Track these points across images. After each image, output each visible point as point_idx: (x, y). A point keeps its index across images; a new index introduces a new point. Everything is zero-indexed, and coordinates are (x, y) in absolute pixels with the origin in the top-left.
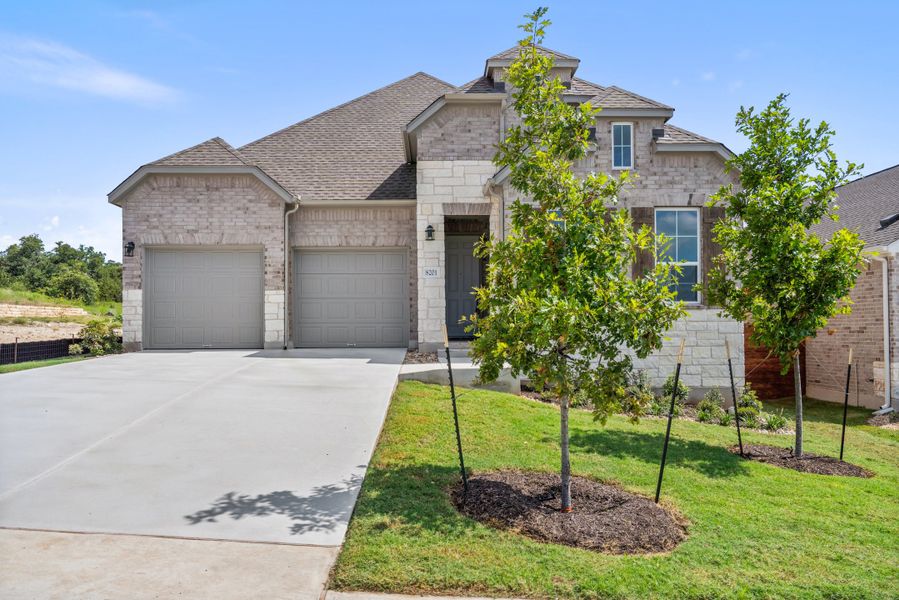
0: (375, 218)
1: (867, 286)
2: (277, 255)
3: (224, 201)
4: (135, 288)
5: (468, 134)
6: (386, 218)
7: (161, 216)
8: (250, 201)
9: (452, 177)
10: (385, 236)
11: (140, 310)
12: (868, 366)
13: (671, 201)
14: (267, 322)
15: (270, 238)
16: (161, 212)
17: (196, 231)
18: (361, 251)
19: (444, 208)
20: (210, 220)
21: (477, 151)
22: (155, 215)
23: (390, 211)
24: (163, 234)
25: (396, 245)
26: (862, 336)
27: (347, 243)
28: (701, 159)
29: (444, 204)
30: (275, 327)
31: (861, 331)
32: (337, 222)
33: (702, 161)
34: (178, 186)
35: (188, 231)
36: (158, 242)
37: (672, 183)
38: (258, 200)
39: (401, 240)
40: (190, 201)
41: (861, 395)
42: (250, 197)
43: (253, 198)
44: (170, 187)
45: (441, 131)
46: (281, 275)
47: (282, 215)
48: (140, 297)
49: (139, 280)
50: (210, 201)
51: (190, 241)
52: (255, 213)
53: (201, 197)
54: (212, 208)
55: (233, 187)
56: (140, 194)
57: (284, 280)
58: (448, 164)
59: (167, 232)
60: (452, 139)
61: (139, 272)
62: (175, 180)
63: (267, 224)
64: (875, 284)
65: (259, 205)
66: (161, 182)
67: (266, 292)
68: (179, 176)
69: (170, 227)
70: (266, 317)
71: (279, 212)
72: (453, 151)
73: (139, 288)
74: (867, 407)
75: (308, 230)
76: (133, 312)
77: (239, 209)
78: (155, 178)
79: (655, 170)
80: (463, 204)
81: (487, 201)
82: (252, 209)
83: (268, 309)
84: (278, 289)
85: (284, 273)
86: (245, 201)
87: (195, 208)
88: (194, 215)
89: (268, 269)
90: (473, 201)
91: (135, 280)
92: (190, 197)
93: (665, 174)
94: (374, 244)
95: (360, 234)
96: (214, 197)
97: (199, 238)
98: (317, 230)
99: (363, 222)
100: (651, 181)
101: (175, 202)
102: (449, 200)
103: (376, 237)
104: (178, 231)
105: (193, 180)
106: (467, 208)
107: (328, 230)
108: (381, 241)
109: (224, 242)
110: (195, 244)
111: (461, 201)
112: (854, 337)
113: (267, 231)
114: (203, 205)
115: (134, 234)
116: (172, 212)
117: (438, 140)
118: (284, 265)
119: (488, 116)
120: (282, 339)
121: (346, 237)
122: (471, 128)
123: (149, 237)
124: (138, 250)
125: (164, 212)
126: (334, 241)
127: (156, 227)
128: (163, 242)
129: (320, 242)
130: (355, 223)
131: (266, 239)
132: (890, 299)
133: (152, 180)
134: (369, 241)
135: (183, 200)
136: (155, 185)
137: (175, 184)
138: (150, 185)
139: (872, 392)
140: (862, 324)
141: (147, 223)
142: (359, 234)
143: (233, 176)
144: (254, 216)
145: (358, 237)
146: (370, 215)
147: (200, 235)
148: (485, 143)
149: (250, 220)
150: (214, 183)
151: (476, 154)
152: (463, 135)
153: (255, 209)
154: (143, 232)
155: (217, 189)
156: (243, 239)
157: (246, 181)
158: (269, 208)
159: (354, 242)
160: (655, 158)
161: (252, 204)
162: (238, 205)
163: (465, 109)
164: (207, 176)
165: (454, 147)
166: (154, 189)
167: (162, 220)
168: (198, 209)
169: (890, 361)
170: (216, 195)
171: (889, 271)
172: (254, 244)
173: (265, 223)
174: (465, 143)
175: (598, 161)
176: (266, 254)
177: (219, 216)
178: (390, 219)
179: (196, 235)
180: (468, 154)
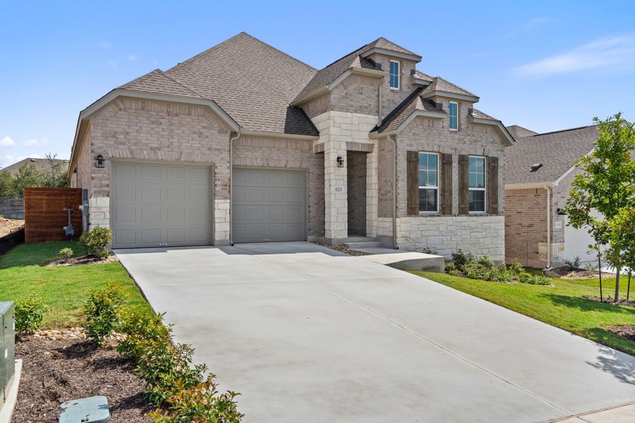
0: (287, 147)
1: (535, 202)
2: (224, 171)
3: (182, 125)
4: (103, 196)
5: (361, 96)
6: (294, 147)
7: (127, 133)
8: (204, 127)
9: (352, 124)
10: (293, 161)
11: (108, 215)
12: (534, 245)
13: (476, 152)
14: (216, 225)
15: (219, 159)
16: (128, 130)
17: (159, 149)
18: (276, 170)
19: (347, 146)
20: (171, 140)
21: (366, 108)
22: (122, 133)
23: (297, 143)
24: (129, 149)
25: (300, 168)
26: (530, 229)
27: (268, 164)
28: (488, 128)
29: (347, 142)
30: (222, 228)
31: (530, 226)
32: (261, 148)
33: (489, 130)
34: (143, 109)
35: (152, 148)
36: (125, 156)
37: (476, 141)
38: (210, 127)
39: (303, 164)
40: (153, 123)
41: (529, 260)
42: (203, 124)
43: (206, 125)
44: (136, 109)
45: (345, 91)
46: (228, 187)
47: (228, 140)
48: (108, 204)
49: (107, 189)
50: (172, 125)
51: (153, 157)
52: (207, 137)
53: (164, 120)
54: (172, 131)
55: (189, 115)
56: (108, 113)
57: (230, 192)
58: (349, 114)
59: (133, 148)
60: (351, 98)
61: (107, 182)
62: (140, 104)
63: (216, 147)
64: (540, 201)
65: (211, 131)
66: (127, 104)
67: (216, 201)
68: (143, 100)
69: (136, 144)
70: (216, 221)
71: (226, 138)
72: (352, 106)
73: (108, 196)
74: (534, 267)
75: (240, 153)
76: (102, 217)
77: (194, 133)
78: (122, 100)
79: (469, 132)
80: (358, 143)
81: (371, 142)
82: (205, 134)
83: (217, 214)
84: (226, 198)
85: (229, 186)
86: (200, 127)
87: (158, 129)
88: (157, 136)
89: (217, 182)
90: (363, 141)
91: (104, 189)
92: (154, 120)
93: (474, 135)
94: (286, 166)
95: (277, 158)
96: (174, 122)
97: (161, 155)
98: (246, 153)
99: (279, 149)
100: (467, 139)
101: (140, 122)
102: (350, 140)
103: (287, 161)
104: (142, 147)
105: (156, 105)
106: (360, 146)
107: (254, 154)
108: (291, 165)
109: (182, 159)
110: (157, 160)
111: (357, 141)
112: (525, 229)
113: (217, 152)
114: (164, 127)
115: (102, 147)
116: (137, 131)
117: (343, 97)
118: (230, 180)
119: (372, 85)
120: (228, 238)
121: (267, 160)
122: (363, 92)
123: (117, 150)
124: (106, 163)
125: (130, 130)
126: (258, 163)
127: (123, 143)
128: (129, 156)
129: (249, 163)
130: (273, 149)
131: (216, 159)
132: (551, 210)
133: (119, 102)
134: (283, 164)
135: (148, 122)
136: (122, 106)
137: (140, 108)
138: (117, 105)
139: (537, 259)
140: (530, 222)
141: (114, 139)
142: (275, 158)
143: (190, 105)
144: (207, 139)
145: (275, 160)
146: (283, 145)
147: (163, 153)
148: (370, 103)
149: (204, 143)
150: (174, 110)
151: (364, 110)
152: (358, 96)
153: (208, 134)
154: (110, 146)
155: (176, 115)
156: (198, 158)
157: (200, 111)
158: (218, 134)
159: (272, 164)
160: (469, 126)
161: (205, 130)
162: (195, 130)
163: (359, 78)
164: (168, 103)
165: (353, 103)
166: (120, 110)
167: (128, 137)
168: (161, 130)
169: (551, 242)
170: (176, 120)
171: (551, 195)
172: (207, 162)
173: (214, 146)
174: (358, 102)
175: (444, 125)
176: (216, 171)
177: (178, 137)
178: (296, 149)
179: (158, 152)
180: (360, 110)
